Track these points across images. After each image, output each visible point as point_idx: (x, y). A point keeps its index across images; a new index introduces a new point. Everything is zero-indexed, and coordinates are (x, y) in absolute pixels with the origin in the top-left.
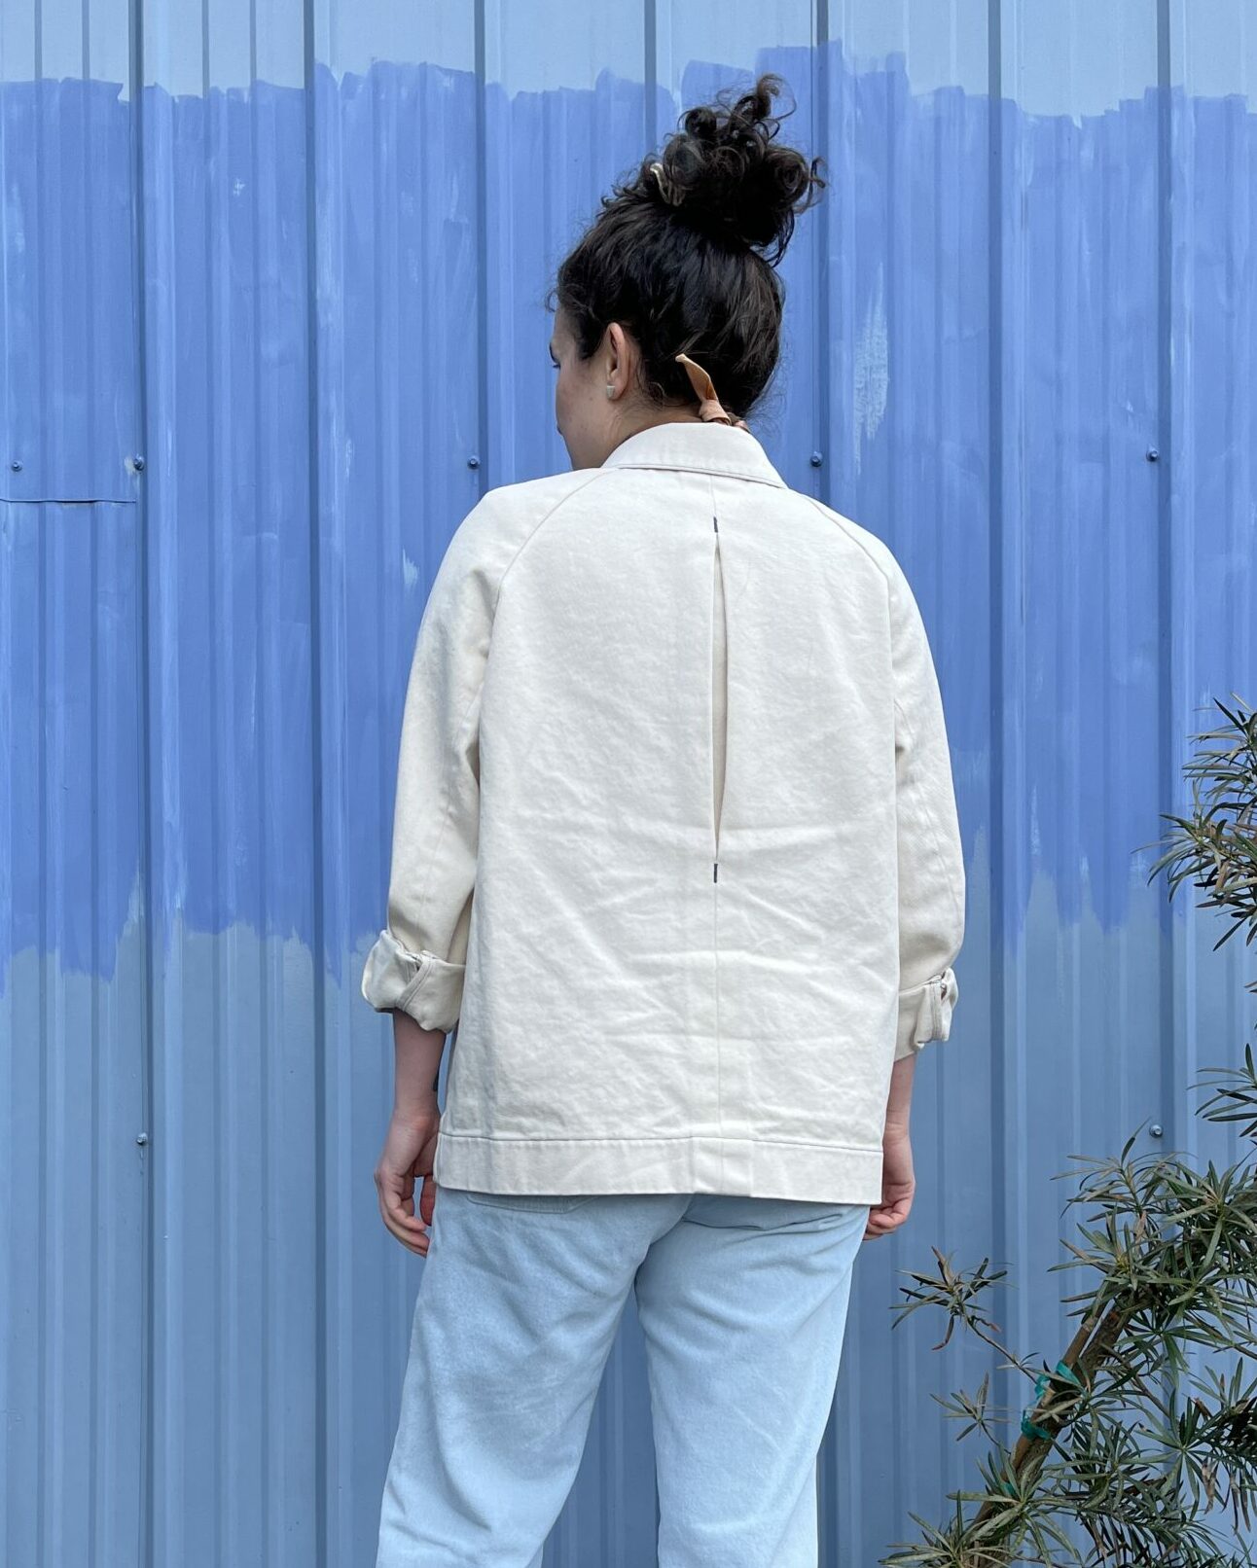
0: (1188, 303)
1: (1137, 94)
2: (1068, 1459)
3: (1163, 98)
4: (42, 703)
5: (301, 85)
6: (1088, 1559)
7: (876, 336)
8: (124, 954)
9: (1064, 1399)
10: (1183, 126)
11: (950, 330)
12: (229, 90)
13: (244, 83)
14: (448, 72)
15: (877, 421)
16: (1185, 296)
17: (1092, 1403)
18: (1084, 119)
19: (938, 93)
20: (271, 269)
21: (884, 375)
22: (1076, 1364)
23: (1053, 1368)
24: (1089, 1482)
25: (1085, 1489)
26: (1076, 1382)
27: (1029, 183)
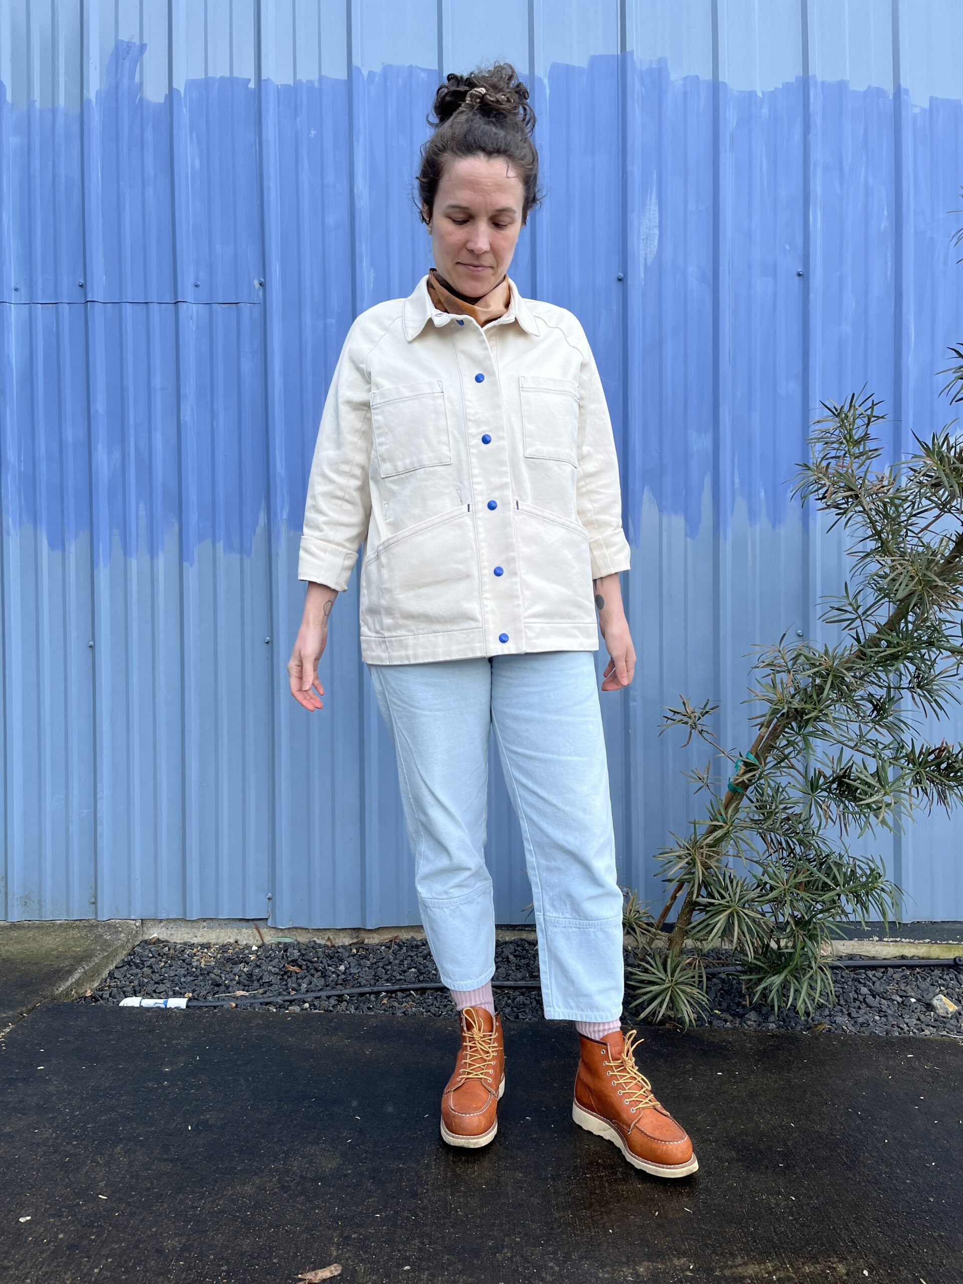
0: (819, 190)
1: (791, 79)
2: (752, 802)
3: (805, 82)
4: (212, 411)
5: (345, 77)
6: (764, 854)
7: (653, 209)
8: (257, 543)
9: (750, 771)
10: (816, 99)
11: (691, 207)
12: (308, 81)
13: (315, 77)
14: (424, 70)
15: (653, 256)
16: (818, 186)
17: (765, 773)
18: (763, 93)
19: (685, 79)
20: (330, 178)
21: (656, 231)
22: (757, 753)
23: (744, 756)
24: (763, 814)
25: (762, 817)
26: (757, 763)
27: (734, 126)
